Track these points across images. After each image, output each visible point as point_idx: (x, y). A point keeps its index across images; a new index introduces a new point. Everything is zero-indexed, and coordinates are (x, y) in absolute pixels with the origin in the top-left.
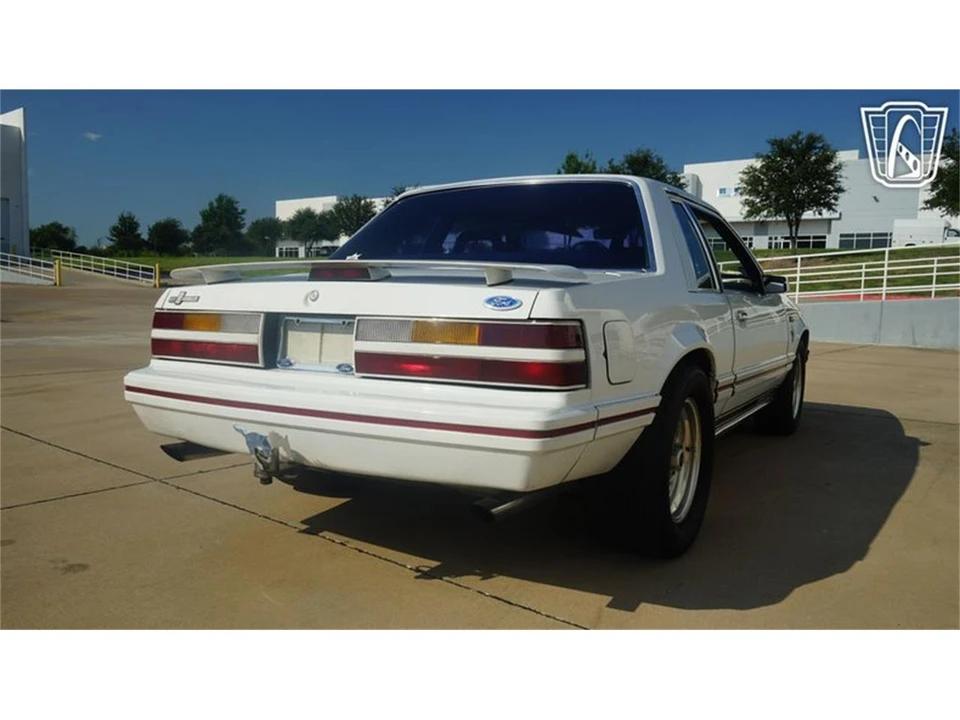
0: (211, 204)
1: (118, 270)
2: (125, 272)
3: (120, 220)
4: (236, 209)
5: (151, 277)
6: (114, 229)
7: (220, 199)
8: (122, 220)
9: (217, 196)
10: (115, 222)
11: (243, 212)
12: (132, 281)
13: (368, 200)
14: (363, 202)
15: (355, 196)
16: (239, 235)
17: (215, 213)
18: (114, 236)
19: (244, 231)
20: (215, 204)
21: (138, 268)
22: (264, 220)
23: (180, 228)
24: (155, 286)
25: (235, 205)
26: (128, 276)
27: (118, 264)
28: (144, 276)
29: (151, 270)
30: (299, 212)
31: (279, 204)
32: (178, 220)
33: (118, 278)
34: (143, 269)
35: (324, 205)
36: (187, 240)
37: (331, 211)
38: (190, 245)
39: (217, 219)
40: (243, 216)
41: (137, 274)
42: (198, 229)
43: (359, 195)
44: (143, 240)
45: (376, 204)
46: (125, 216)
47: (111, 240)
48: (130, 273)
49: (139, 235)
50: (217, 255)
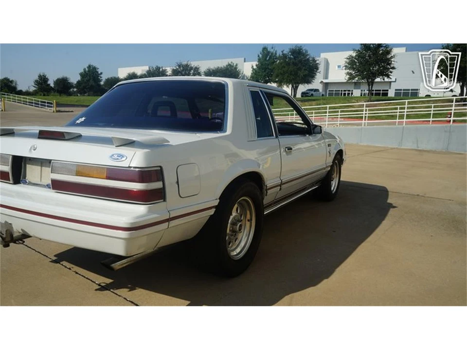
0: (85, 69)
1: (35, 103)
2: (38, 104)
3: (39, 77)
4: (98, 72)
5: (52, 107)
6: (36, 81)
7: (89, 67)
8: (40, 76)
9: (88, 66)
10: (37, 78)
11: (101, 73)
12: (42, 109)
13: (164, 68)
14: (161, 69)
15: (157, 66)
16: (100, 85)
17: (87, 74)
18: (36, 84)
19: (102, 83)
20: (87, 69)
21: (45, 102)
22: (111, 78)
23: (69, 81)
24: (54, 112)
25: (98, 70)
26: (40, 106)
27: (35, 100)
28: (48, 106)
29: (52, 104)
30: (129, 74)
31: (120, 69)
32: (68, 77)
33: (36, 108)
34: (48, 103)
35: (143, 70)
36: (74, 88)
37: (145, 74)
38: (75, 90)
39: (88, 77)
40: (102, 76)
41: (45, 106)
42: (78, 82)
43: (159, 66)
44: (52, 87)
45: (168, 71)
46: (41, 75)
47: (35, 87)
48: (41, 105)
49: (49, 85)
50: (89, 95)
